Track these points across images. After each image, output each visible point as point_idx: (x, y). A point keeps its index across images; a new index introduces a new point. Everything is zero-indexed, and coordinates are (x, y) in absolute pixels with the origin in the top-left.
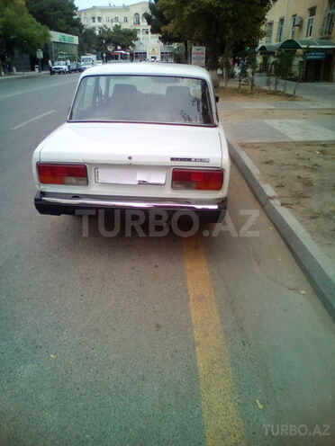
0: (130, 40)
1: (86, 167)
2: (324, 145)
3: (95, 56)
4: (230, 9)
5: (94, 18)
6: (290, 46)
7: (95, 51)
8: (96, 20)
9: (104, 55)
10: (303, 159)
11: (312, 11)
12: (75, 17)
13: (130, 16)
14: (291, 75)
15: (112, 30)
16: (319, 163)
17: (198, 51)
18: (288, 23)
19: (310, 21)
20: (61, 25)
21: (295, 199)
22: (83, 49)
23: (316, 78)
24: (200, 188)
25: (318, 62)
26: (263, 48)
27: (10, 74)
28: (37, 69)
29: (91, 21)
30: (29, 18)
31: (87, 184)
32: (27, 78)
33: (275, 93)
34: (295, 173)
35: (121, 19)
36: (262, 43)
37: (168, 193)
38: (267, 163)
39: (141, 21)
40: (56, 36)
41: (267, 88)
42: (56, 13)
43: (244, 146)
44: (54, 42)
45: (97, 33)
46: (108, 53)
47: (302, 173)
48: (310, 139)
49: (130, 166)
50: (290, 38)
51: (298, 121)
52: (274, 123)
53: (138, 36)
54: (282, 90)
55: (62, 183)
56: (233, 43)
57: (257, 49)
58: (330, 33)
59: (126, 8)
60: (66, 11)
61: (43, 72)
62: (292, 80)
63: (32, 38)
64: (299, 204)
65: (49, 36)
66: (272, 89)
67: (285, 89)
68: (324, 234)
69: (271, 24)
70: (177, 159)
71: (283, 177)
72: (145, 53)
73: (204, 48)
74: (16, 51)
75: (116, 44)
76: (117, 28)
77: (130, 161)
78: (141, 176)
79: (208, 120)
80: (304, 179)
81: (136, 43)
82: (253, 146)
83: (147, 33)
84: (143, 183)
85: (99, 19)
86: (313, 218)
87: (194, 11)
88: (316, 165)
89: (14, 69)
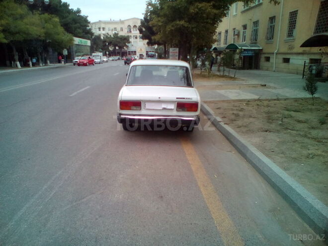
0: (125, 44)
1: (140, 102)
2: (249, 101)
3: (102, 53)
4: (194, 27)
5: (100, 28)
6: (233, 48)
7: (101, 50)
8: (102, 30)
9: (107, 53)
10: (236, 107)
11: (245, 27)
12: (88, 28)
13: (125, 26)
14: (234, 65)
15: (112, 36)
16: (244, 108)
17: (174, 51)
18: (231, 33)
19: (244, 33)
20: (79, 33)
21: (231, 122)
22: (93, 49)
23: (250, 68)
24: (188, 111)
25: (250, 58)
26: (215, 49)
27: (45, 65)
28: (63, 62)
29: (98, 30)
30: (61, 29)
31: (141, 109)
32: (57, 68)
33: (223, 76)
34: (232, 112)
35: (119, 29)
36: (214, 46)
37: (175, 113)
38: (218, 109)
39: (132, 30)
40: (77, 40)
41: (218, 74)
42: (76, 25)
43: (205, 102)
44: (76, 44)
45: (102, 38)
46: (109, 51)
47: (235, 112)
48: (241, 99)
49: (160, 101)
50: (232, 43)
51: (236, 90)
52: (222, 92)
53: (130, 40)
54: (227, 74)
55: (130, 109)
56: (196, 46)
57: (211, 50)
58: (256, 40)
59: (122, 22)
60: (82, 24)
61: (67, 64)
62: (234, 68)
63: (62, 42)
64: (233, 123)
65: (74, 40)
66: (222, 74)
67: (229, 73)
68: (243, 132)
69: (220, 34)
70: (179, 98)
71: (225, 114)
72: (135, 52)
73: (178, 49)
74: (51, 50)
75: (115, 46)
76: (116, 35)
77: (159, 99)
78: (164, 106)
79: (189, 85)
80: (236, 114)
81: (129, 45)
82: (210, 102)
83: (136, 38)
84: (164, 109)
85: (104, 29)
86: (238, 127)
87: (173, 28)
88: (243, 109)
89: (48, 62)
